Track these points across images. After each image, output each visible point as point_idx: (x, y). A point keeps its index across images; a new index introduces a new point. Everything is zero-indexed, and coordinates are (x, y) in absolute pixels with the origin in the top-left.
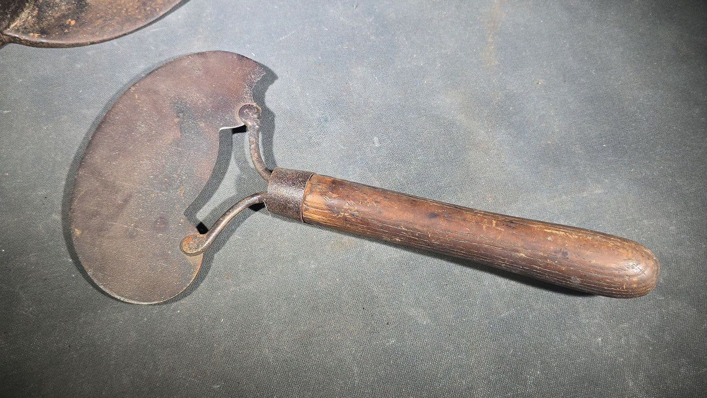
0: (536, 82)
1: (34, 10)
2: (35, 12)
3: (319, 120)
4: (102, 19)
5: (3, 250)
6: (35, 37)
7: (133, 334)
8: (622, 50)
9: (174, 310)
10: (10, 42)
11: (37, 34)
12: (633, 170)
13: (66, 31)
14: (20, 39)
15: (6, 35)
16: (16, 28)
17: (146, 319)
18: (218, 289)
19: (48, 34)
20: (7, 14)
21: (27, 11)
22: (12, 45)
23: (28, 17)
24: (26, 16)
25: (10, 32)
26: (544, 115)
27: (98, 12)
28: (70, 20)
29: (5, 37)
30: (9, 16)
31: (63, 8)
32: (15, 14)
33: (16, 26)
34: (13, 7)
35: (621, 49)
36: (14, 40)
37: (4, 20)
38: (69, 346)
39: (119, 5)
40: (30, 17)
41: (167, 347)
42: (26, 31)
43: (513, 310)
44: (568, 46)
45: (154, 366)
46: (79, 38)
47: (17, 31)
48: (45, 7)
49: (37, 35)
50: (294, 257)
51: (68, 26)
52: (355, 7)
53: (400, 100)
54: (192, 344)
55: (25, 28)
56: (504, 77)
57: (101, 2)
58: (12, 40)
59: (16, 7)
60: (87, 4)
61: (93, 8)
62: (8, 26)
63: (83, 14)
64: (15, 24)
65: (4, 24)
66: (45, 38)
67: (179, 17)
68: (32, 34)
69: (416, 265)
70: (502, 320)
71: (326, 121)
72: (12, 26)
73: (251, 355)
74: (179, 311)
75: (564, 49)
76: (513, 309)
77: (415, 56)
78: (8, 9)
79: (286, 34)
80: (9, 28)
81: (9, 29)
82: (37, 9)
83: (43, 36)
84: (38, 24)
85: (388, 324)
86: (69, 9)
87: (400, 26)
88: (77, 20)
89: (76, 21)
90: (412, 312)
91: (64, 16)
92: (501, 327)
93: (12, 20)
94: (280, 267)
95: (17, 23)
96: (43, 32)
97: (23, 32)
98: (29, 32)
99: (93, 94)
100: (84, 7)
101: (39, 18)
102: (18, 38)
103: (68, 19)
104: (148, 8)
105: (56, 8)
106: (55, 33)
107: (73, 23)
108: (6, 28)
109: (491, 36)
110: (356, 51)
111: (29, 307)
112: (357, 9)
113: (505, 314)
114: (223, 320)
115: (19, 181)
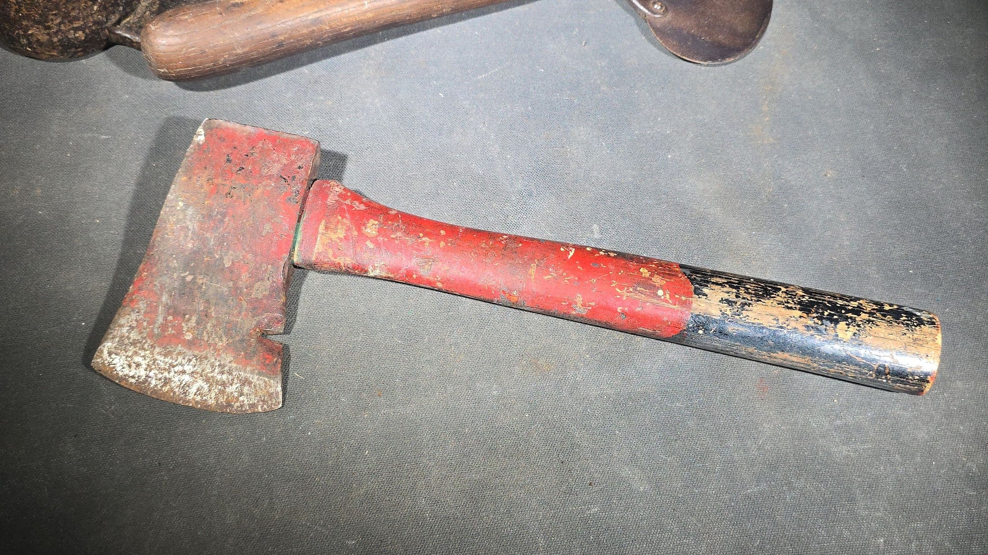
0: (824, 173)
1: (154, 3)
2: (156, 7)
3: (520, 192)
5: (84, 324)
7: (246, 458)
8: (947, 142)
9: (304, 432)
10: (120, 43)
12: (947, 310)
14: (132, 40)
15: (114, 33)
16: (129, 25)
17: (264, 439)
18: (365, 409)
20: (119, 5)
21: (144, 3)
22: (120, 47)
23: (145, 13)
24: (143, 10)
25: (119, 31)
26: (830, 220)
29: (112, 35)
30: (121, 8)
32: (130, 7)
33: (128, 22)
35: (945, 140)
36: (125, 42)
37: (114, 13)
38: (159, 464)
40: (148, 13)
41: (289, 480)
42: (141, 30)
43: (764, 486)
44: (872, 127)
45: (269, 503)
47: (129, 29)
50: (470, 377)
52: (583, 44)
53: (634, 177)
54: (323, 480)
55: (140, 27)
56: (780, 162)
58: (121, 41)
62: (119, 22)
64: (128, 19)
65: (114, 19)
69: (635, 408)
70: (748, 497)
71: (530, 195)
72: (124, 22)
73: (401, 505)
74: (310, 433)
75: (866, 131)
77: (659, 119)
79: (486, 72)
80: (119, 25)
81: (118, 26)
85: (590, 484)
87: (643, 76)
90: (626, 472)
92: (746, 506)
93: (125, 14)
94: (450, 389)
95: (131, 19)
97: (137, 32)
102: (129, 39)
108: (115, 25)
109: (767, 102)
110: (579, 105)
111: (111, 404)
112: (586, 47)
113: (752, 490)
114: (367, 452)
115: (112, 232)
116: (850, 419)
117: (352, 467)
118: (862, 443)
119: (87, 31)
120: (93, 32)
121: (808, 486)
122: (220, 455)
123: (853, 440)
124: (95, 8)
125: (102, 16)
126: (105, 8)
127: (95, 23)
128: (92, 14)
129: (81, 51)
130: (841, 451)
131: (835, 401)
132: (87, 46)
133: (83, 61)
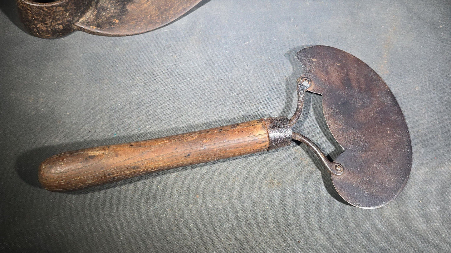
0: (414, 88)
1: (94, 11)
2: (95, 13)
3: (265, 99)
4: (135, 21)
6: (93, 29)
7: (135, 226)
9: (162, 214)
10: (78, 30)
11: (95, 26)
13: (113, 26)
15: (76, 26)
16: (83, 22)
17: (143, 218)
18: (190, 203)
19: (102, 28)
20: (78, 13)
21: (90, 12)
22: (79, 32)
23: (90, 16)
24: (89, 15)
25: (78, 24)
26: (417, 111)
27: (133, 15)
28: (115, 19)
29: (75, 27)
30: (79, 14)
31: (112, 11)
32: (83, 13)
33: (83, 20)
34: (83, 9)
36: (81, 29)
37: (76, 16)
38: (95, 229)
39: (146, 13)
40: (92, 16)
41: (154, 238)
42: (88, 24)
44: (438, 65)
45: (145, 249)
46: (120, 32)
47: (83, 24)
48: (101, 10)
49: (94, 27)
50: (241, 189)
51: (114, 23)
52: (296, 26)
54: (171, 238)
55: (88, 23)
56: (392, 82)
57: (135, 10)
58: (80, 29)
59: (84, 9)
60: (127, 10)
61: (130, 13)
62: (78, 21)
63: (124, 17)
65: (76, 19)
66: (100, 30)
67: (183, 23)
68: (92, 26)
69: (321, 204)
71: (270, 100)
72: (81, 20)
73: (207, 251)
74: (164, 215)
75: (435, 67)
76: (385, 243)
78: (80, 9)
79: (249, 41)
81: (78, 22)
82: (96, 11)
83: (98, 29)
84: (96, 20)
85: (299, 242)
86: (116, 12)
87: (325, 41)
89: (119, 20)
90: (316, 236)
91: (112, 17)
93: (81, 16)
94: (231, 194)
95: (84, 19)
96: (98, 26)
97: (87, 25)
98: (90, 25)
99: (125, 68)
100: (125, 12)
101: (97, 17)
102: (83, 28)
103: (114, 19)
104: (164, 16)
105: (108, 11)
106: (105, 27)
107: (117, 21)
108: (76, 22)
109: (385, 53)
111: (73, 200)
113: (379, 246)
114: (191, 224)
115: (75, 119)
116: (428, 211)
117: (184, 232)
118: (434, 223)
119: (64, 25)
120: (66, 25)
121: (407, 244)
122: (123, 225)
123: (429, 221)
124: (67, 14)
125: (71, 18)
126: (72, 14)
127: (68, 21)
128: (66, 17)
129: (61, 34)
130: (423, 227)
131: (421, 201)
132: (64, 32)
133: (62, 39)
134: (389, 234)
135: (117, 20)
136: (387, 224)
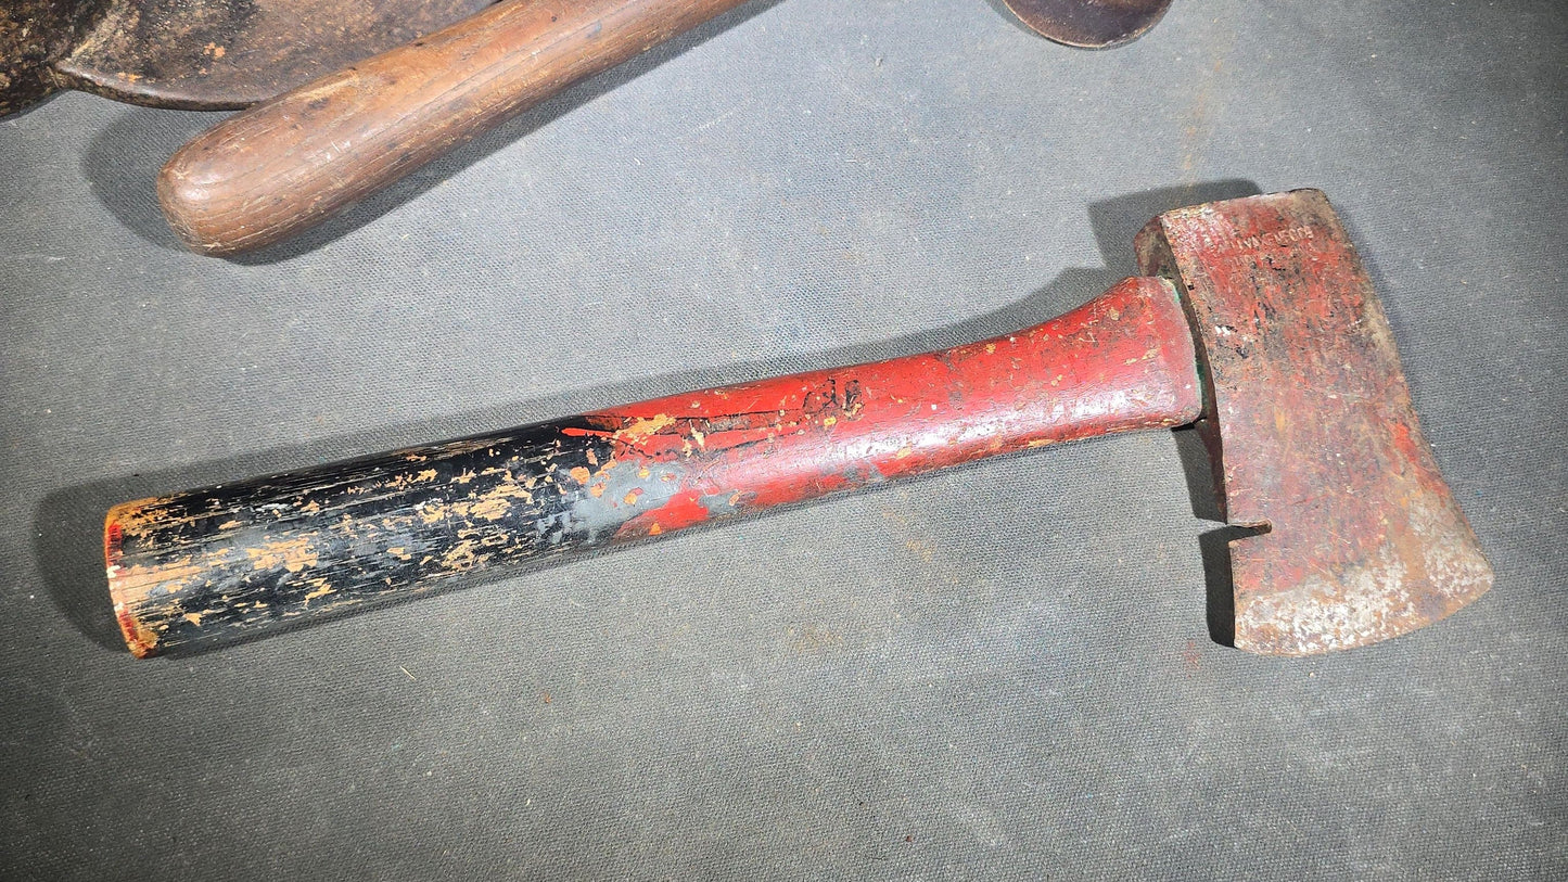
1: (130, 14)
2: (134, 21)
3: (777, 332)
4: (289, 48)
5: (32, 597)
6: (130, 82)
7: (322, 821)
8: (1490, 216)
9: (419, 770)
10: (71, 87)
11: (135, 74)
12: (1494, 509)
13: (203, 71)
14: (94, 83)
15: (60, 72)
16: (88, 57)
17: (353, 787)
18: (523, 726)
19: (159, 78)
20: (67, 24)
21: (113, 17)
22: (74, 93)
23: (115, 33)
24: (111, 30)
25: (68, 66)
27: (281, 29)
28: (212, 45)
29: (59, 76)
30: (72, 28)
31: (199, 13)
32: (87, 23)
33: (86, 51)
34: (83, 9)
35: (1488, 214)
36: (80, 84)
37: (59, 38)
38: (175, 839)
39: (328, 17)
40: (120, 33)
41: (398, 856)
42: (110, 65)
43: (1196, 827)
46: (232, 92)
47: (89, 64)
48: (156, 10)
49: (133, 77)
50: (702, 664)
51: (208, 61)
52: (877, 63)
53: (967, 296)
54: (456, 855)
55: (108, 59)
57: (288, 7)
58: (77, 85)
59: (89, 9)
60: (254, 9)
61: (267, 18)
62: (68, 53)
63: (245, 33)
64: (85, 47)
65: (60, 47)
66: (153, 86)
68: (122, 74)
69: (980, 701)
70: (1169, 849)
71: (794, 336)
72: (77, 52)
74: (430, 773)
76: (1198, 826)
77: (1010, 192)
78: (72, 10)
79: (714, 117)
80: (70, 57)
81: (69, 60)
82: (137, 12)
83: (149, 82)
84: (138, 49)
85: (908, 839)
86: (213, 18)
87: (980, 116)
88: (230, 46)
89: (229, 48)
90: (966, 814)
91: (200, 36)
92: (1168, 865)
93: (79, 37)
94: (668, 685)
95: (90, 44)
96: (149, 71)
97: (102, 69)
98: (117, 69)
100: (248, 15)
101: (142, 35)
102: (89, 81)
103: (208, 43)
104: (396, 31)
105: (183, 14)
106: (176, 76)
107: (220, 52)
108: (62, 57)
109: (1189, 156)
110: (872, 172)
111: (86, 738)
112: (882, 67)
113: (1178, 835)
114: (529, 801)
115: (76, 429)
116: (1336, 706)
117: (505, 829)
118: (1359, 745)
119: (14, 72)
120: (23, 73)
121: (1268, 824)
122: (277, 818)
123: (1342, 741)
124: (25, 32)
125: (39, 45)
126: (42, 30)
127: (26, 57)
128: (19, 44)
129: (6, 107)
130: (1322, 761)
131: (1312, 674)
132: (16, 98)
133: (12, 122)
134: (1211, 794)
135: (217, 45)
136: (1201, 760)
